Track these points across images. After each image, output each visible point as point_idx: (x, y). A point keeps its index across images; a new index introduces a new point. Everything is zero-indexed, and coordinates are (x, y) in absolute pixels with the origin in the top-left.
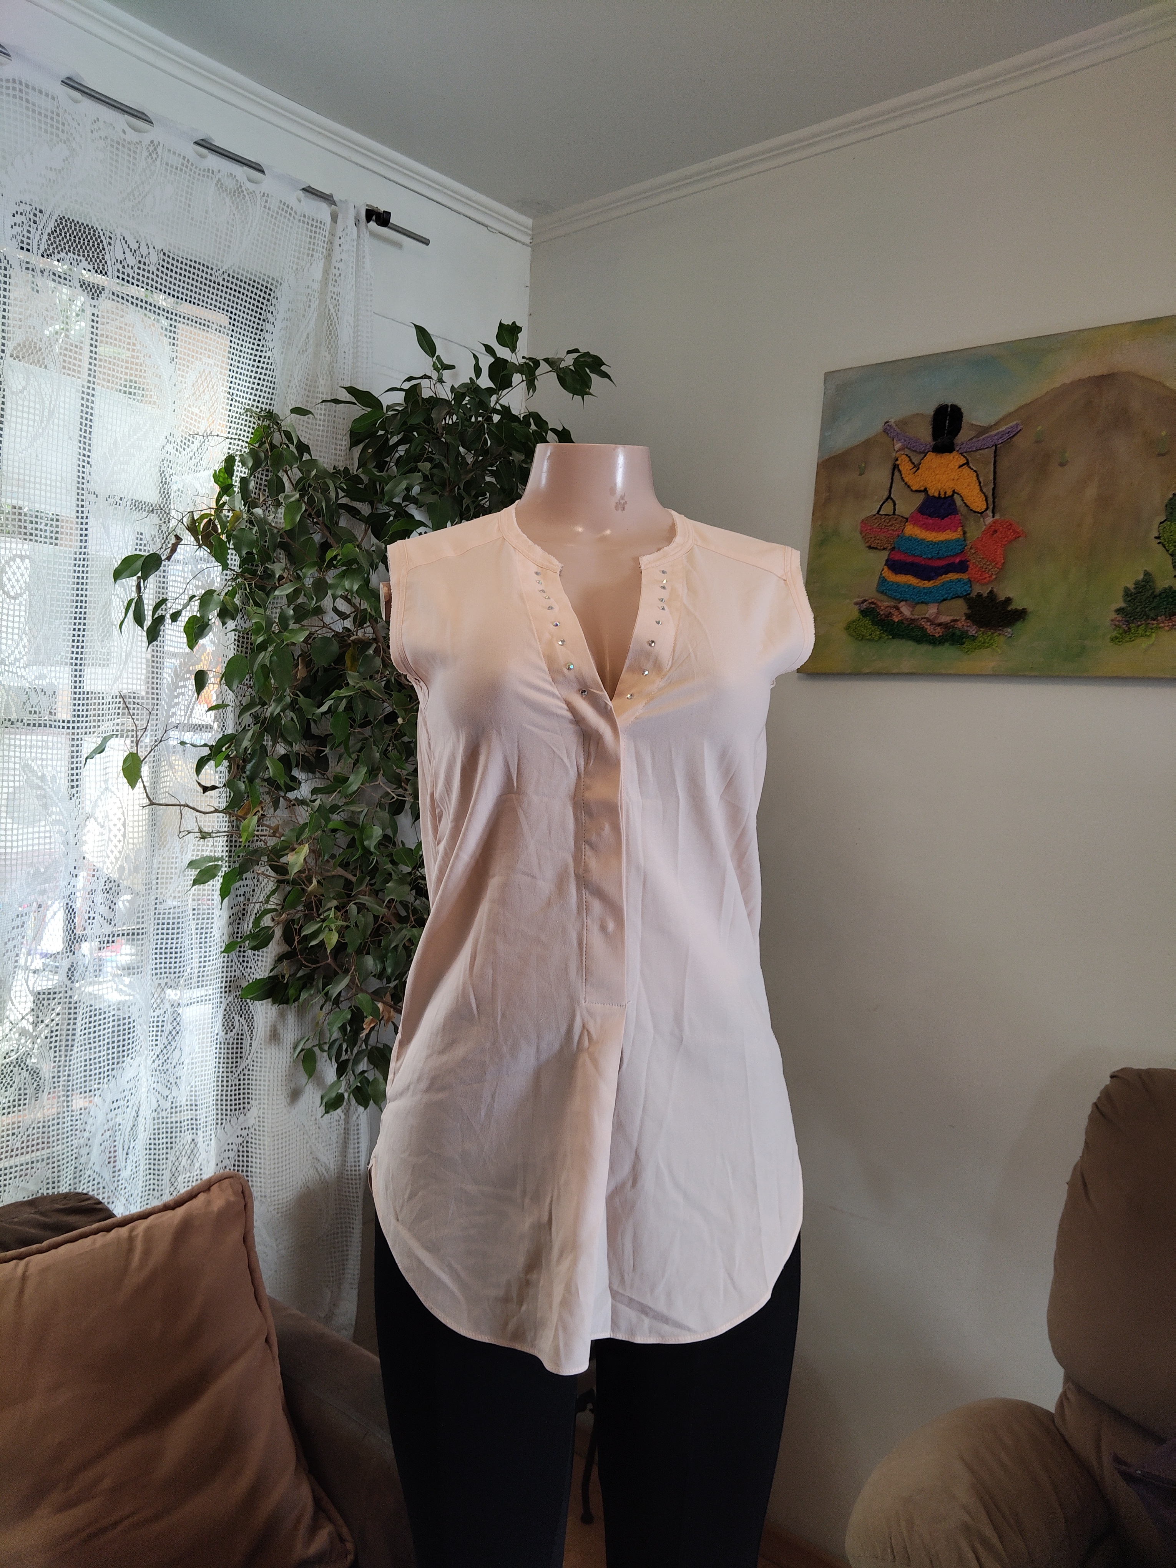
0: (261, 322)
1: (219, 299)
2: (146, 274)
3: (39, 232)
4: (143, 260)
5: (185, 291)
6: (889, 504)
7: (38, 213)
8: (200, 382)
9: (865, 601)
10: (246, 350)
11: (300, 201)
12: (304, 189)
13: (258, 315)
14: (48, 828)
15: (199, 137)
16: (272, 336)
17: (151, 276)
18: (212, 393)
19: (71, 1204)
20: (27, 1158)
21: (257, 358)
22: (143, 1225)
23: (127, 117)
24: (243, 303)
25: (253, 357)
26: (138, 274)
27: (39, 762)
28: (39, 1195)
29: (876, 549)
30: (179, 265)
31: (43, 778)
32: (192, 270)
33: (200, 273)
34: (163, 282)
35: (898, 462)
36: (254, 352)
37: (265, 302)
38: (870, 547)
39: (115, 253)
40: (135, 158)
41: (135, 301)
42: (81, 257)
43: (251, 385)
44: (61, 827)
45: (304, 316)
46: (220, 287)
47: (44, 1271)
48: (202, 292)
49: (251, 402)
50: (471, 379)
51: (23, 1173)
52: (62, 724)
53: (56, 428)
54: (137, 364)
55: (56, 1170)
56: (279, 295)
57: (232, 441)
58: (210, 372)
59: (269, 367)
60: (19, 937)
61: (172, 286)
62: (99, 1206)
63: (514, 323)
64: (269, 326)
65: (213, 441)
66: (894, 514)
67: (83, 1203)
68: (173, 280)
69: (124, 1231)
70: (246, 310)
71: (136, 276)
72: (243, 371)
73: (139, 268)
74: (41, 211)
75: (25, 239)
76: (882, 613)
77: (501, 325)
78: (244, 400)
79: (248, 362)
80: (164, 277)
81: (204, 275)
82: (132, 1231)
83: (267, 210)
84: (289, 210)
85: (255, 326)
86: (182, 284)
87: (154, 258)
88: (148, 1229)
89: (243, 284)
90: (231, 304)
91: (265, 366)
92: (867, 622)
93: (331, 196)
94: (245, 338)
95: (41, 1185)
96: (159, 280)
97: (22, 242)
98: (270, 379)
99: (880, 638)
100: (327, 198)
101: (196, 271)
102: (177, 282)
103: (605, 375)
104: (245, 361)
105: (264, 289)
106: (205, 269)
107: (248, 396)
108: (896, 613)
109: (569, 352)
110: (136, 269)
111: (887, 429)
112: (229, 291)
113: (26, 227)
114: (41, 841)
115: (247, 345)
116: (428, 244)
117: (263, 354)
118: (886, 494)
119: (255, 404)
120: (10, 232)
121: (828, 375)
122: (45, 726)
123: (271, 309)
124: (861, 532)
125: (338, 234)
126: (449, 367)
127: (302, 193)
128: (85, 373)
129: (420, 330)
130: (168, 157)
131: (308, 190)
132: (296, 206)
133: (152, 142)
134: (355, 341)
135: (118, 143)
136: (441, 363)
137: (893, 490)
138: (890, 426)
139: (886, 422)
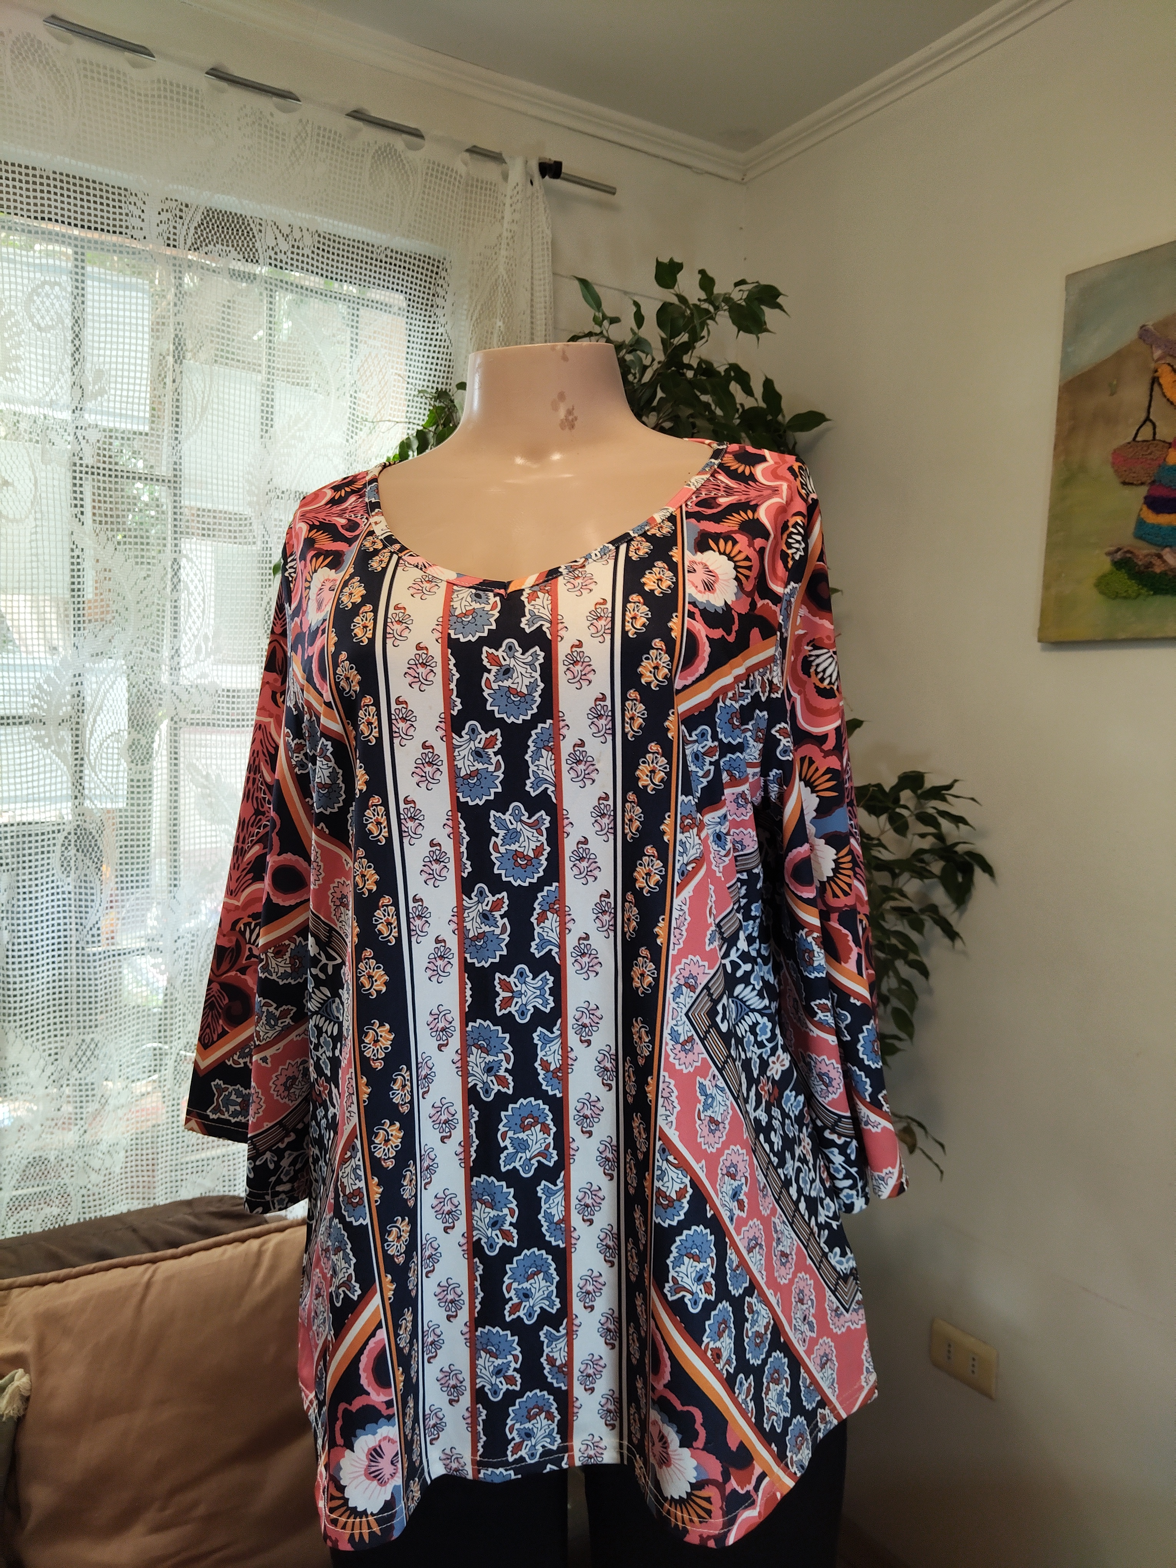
0: (430, 297)
1: (382, 277)
2: (301, 258)
3: (186, 227)
4: (296, 244)
5: (344, 272)
6: (1148, 428)
7: (183, 208)
8: (366, 366)
9: (1119, 550)
10: (417, 328)
11: (466, 164)
12: (468, 150)
13: (427, 291)
14: (214, 827)
15: (351, 108)
16: (444, 311)
17: (305, 259)
18: (381, 377)
19: (225, 1208)
21: (429, 336)
22: (276, 1238)
23: (276, 99)
24: (410, 279)
25: (424, 336)
26: (292, 259)
27: (203, 761)
28: (215, 1194)
29: (1132, 484)
30: (336, 245)
31: (207, 777)
32: (351, 249)
33: (360, 252)
34: (320, 265)
35: (1156, 374)
36: (425, 330)
37: (434, 275)
38: (1124, 483)
39: (265, 241)
40: (283, 140)
41: (289, 287)
42: (230, 248)
43: (424, 365)
44: (227, 827)
45: (477, 286)
46: (383, 264)
47: (169, 1279)
48: (363, 271)
49: (426, 383)
50: (632, 330)
51: (200, 1169)
52: (226, 723)
53: (210, 424)
54: (294, 352)
55: (231, 1168)
56: (447, 265)
57: (407, 425)
58: (376, 356)
59: (442, 344)
60: (189, 935)
61: (330, 269)
63: (671, 260)
64: (439, 301)
65: (384, 426)
66: (1154, 439)
68: (330, 262)
69: (255, 1244)
70: (414, 286)
71: (290, 262)
72: (414, 351)
73: (293, 253)
74: (187, 206)
75: (172, 237)
76: (1140, 563)
77: (659, 264)
78: (418, 382)
79: (419, 341)
80: (321, 259)
81: (365, 253)
82: (262, 1245)
83: (429, 178)
84: (454, 175)
85: (425, 301)
86: (340, 265)
87: (308, 241)
88: (280, 1244)
89: (408, 259)
90: (396, 281)
91: (438, 343)
92: (1122, 576)
93: (501, 154)
94: (414, 316)
96: (315, 263)
97: (169, 239)
98: (444, 356)
99: (1139, 595)
100: (496, 158)
101: (355, 250)
102: (335, 264)
103: (780, 307)
104: (415, 340)
105: (431, 262)
106: (366, 247)
107: (422, 377)
108: (1157, 562)
109: (737, 284)
110: (289, 254)
111: (1144, 334)
112: (393, 267)
113: (172, 224)
114: (209, 840)
115: (417, 323)
116: (614, 194)
117: (435, 331)
118: (1143, 417)
119: (430, 384)
120: (156, 230)
121: (1071, 278)
122: (209, 724)
123: (441, 282)
124: (1113, 464)
125: (509, 194)
126: (614, 320)
127: (467, 155)
128: (264, 369)
129: (584, 283)
130: (318, 135)
131: (473, 151)
132: (462, 169)
133: (301, 121)
134: (532, 306)
135: (266, 127)
136: (604, 317)
137: (1152, 410)
138: (1147, 331)
139: (1144, 326)
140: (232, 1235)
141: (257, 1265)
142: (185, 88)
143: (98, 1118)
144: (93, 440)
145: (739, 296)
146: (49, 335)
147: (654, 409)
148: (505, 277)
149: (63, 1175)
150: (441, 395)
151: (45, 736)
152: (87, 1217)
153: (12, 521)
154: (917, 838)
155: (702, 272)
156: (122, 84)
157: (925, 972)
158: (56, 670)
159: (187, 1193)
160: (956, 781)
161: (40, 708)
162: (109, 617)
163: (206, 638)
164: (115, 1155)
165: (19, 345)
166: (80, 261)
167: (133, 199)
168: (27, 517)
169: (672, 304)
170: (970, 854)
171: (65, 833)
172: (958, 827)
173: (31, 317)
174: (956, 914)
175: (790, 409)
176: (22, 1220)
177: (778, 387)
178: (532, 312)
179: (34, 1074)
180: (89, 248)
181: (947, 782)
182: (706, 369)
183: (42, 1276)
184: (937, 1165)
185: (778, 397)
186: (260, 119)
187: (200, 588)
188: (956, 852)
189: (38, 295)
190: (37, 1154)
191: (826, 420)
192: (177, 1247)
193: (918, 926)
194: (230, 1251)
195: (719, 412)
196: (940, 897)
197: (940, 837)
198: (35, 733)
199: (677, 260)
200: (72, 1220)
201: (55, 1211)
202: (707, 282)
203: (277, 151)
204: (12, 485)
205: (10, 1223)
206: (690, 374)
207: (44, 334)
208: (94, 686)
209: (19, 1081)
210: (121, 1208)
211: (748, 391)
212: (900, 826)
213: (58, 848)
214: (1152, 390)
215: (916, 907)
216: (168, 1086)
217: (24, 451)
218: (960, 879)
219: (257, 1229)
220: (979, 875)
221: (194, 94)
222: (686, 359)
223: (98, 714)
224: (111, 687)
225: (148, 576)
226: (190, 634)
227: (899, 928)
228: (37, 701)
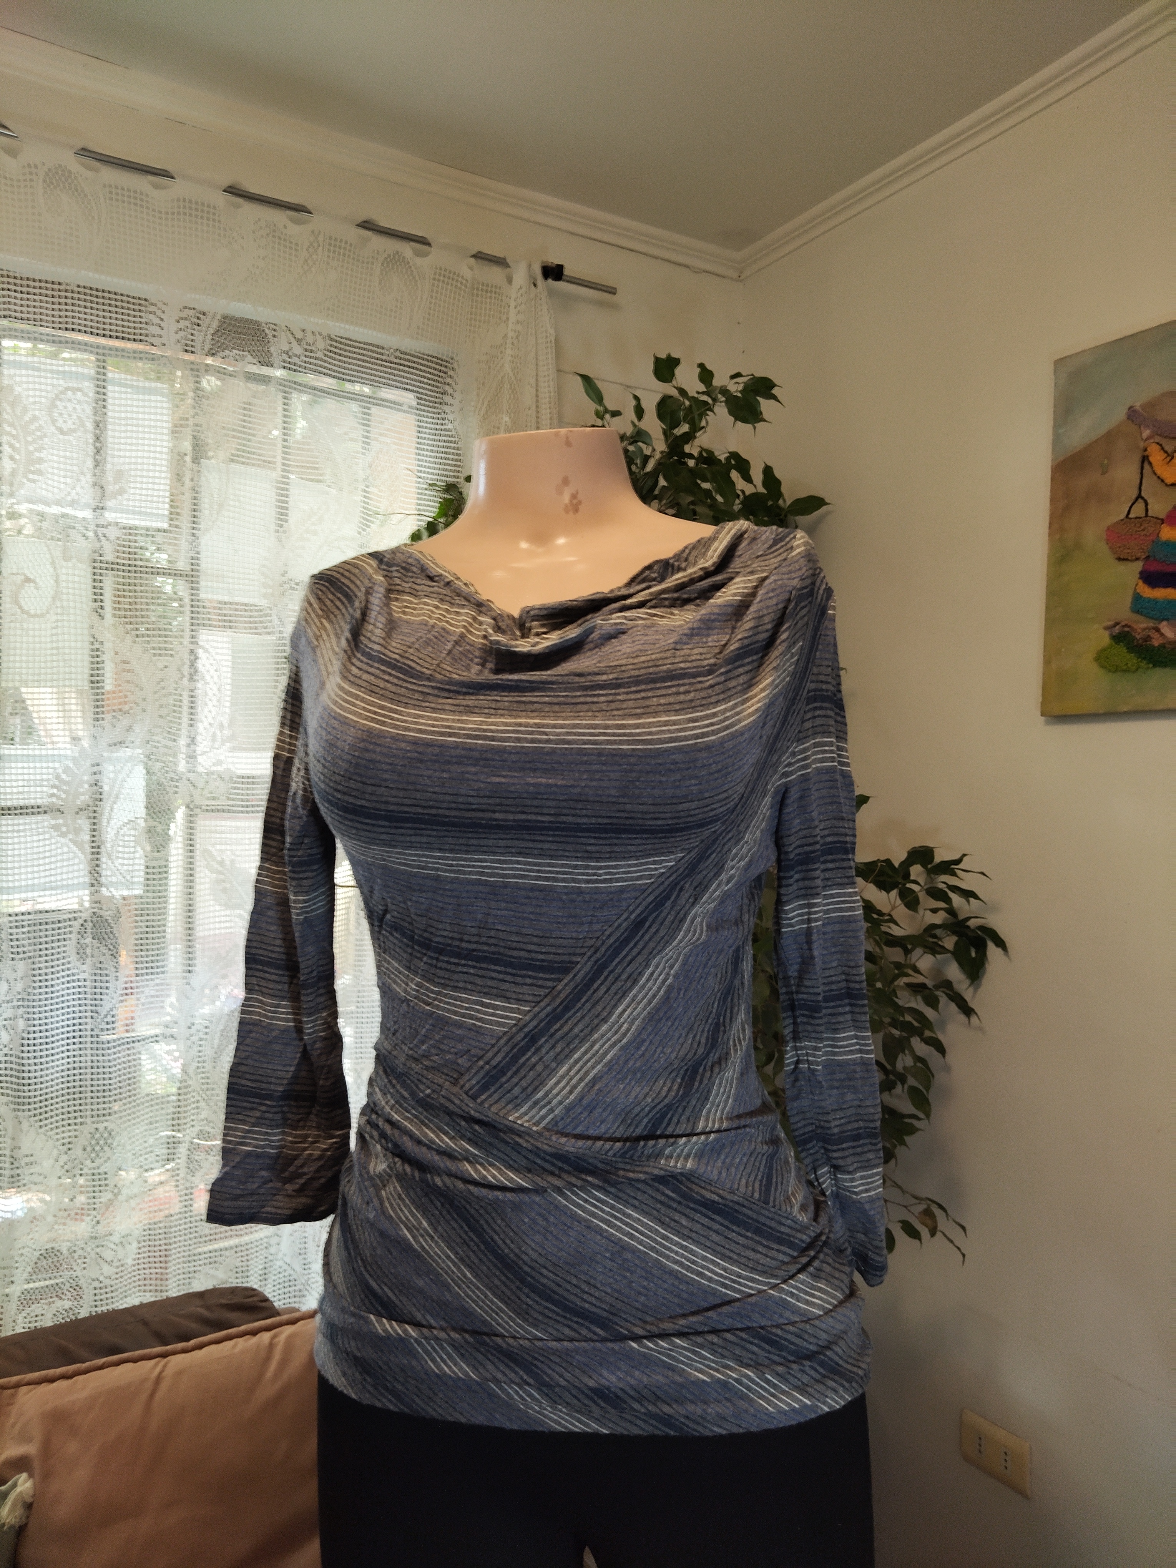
0: (439, 395)
1: (392, 377)
2: (314, 361)
3: (203, 333)
4: (309, 348)
5: (356, 374)
6: (1140, 505)
7: (201, 316)
8: (378, 461)
9: (1117, 624)
10: (426, 425)
11: (471, 269)
12: (473, 256)
13: (435, 389)
14: (228, 913)
15: (360, 220)
16: (452, 408)
17: (318, 362)
18: (391, 472)
19: (237, 1300)
20: (216, 1246)
21: (437, 432)
23: (289, 213)
24: (419, 378)
25: (433, 432)
26: (306, 362)
27: (218, 847)
28: (228, 1285)
29: (1127, 560)
30: (349, 348)
31: (222, 863)
34: (332, 367)
35: (1147, 453)
36: (434, 426)
37: (442, 374)
38: (1119, 559)
39: (279, 345)
40: (296, 250)
41: (303, 389)
42: (246, 353)
43: (433, 460)
44: (242, 912)
45: (483, 384)
46: (393, 365)
47: (179, 1374)
48: (374, 372)
49: (435, 477)
50: (633, 423)
51: (213, 1260)
53: (226, 520)
56: (455, 365)
57: (417, 517)
58: (388, 452)
61: (342, 370)
62: (263, 1304)
63: (669, 356)
64: (447, 399)
65: (395, 519)
66: (1147, 515)
67: (251, 1300)
68: (342, 364)
69: (266, 1336)
70: (422, 385)
71: (303, 365)
73: (306, 356)
74: (204, 314)
75: (190, 343)
76: (1138, 637)
77: (657, 360)
78: (427, 476)
79: (428, 436)
80: (333, 362)
81: (375, 355)
82: (273, 1338)
83: (436, 283)
84: (460, 279)
85: (433, 399)
87: (321, 344)
88: (292, 1336)
89: (417, 360)
92: (1122, 649)
93: (505, 259)
94: (424, 413)
95: (230, 1274)
96: (328, 365)
97: (187, 345)
98: (453, 451)
99: (1138, 668)
100: (501, 262)
102: (347, 365)
103: (774, 398)
104: (424, 436)
105: (439, 362)
106: (376, 350)
107: (431, 471)
108: (1155, 635)
109: (733, 377)
110: (302, 357)
111: (1132, 414)
112: (402, 368)
113: (190, 331)
114: (223, 925)
115: (426, 419)
116: (615, 293)
118: (1135, 494)
119: (439, 478)
120: (174, 337)
121: (1059, 363)
123: (449, 380)
124: (1108, 541)
125: (513, 296)
126: (616, 414)
127: (473, 260)
128: (279, 466)
129: (586, 379)
130: (330, 244)
131: (479, 256)
132: (468, 274)
133: (313, 232)
134: (537, 401)
135: (280, 238)
136: (606, 411)
137: (1143, 488)
138: (1135, 411)
139: (1131, 407)
140: (243, 1328)
141: (268, 1358)
142: (203, 204)
143: (111, 1209)
144: (112, 537)
145: (735, 388)
146: (71, 438)
147: (655, 497)
148: (511, 374)
149: (75, 1267)
150: (450, 488)
151: (63, 825)
152: (99, 1310)
153: (35, 616)
154: (928, 912)
155: (701, 366)
156: (144, 204)
157: (941, 1049)
158: (74, 759)
159: (199, 1285)
160: (964, 855)
161: (58, 797)
162: (126, 708)
163: (221, 726)
164: (128, 1246)
165: (40, 449)
166: (101, 367)
167: (152, 308)
168: (48, 612)
169: (670, 397)
170: (982, 928)
171: (81, 921)
172: (968, 902)
173: (54, 422)
174: (971, 990)
175: (790, 493)
176: (33, 1314)
177: (778, 474)
178: (537, 407)
179: (47, 1164)
180: (110, 355)
181: (956, 857)
182: (707, 458)
183: (51, 1372)
184: (959, 1248)
185: (778, 483)
186: (274, 231)
187: (216, 678)
188: (968, 927)
189: (61, 400)
190: (48, 1246)
191: (827, 504)
192: (188, 1340)
193: (932, 1002)
194: (241, 1343)
195: (720, 499)
196: (954, 972)
197: (951, 912)
198: (53, 822)
199: (674, 355)
200: (83, 1313)
201: (67, 1304)
202: (706, 375)
203: (290, 260)
204: (33, 581)
205: (20, 1319)
206: (691, 463)
207: (66, 438)
208: (112, 775)
209: (32, 1171)
210: (134, 1300)
211: (748, 479)
212: (911, 902)
213: (74, 936)
214: (1142, 468)
215: (929, 983)
216: (182, 1175)
217: (45, 549)
218: (973, 954)
219: (269, 1321)
220: (992, 950)
221: (211, 210)
222: (687, 449)
223: (115, 803)
224: (128, 776)
225: (166, 667)
226: (206, 724)
227: (913, 1005)
228: (55, 791)
